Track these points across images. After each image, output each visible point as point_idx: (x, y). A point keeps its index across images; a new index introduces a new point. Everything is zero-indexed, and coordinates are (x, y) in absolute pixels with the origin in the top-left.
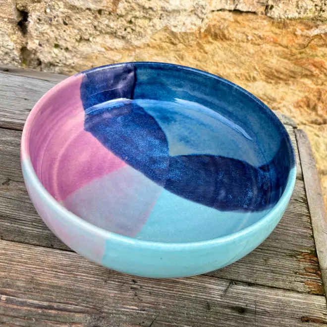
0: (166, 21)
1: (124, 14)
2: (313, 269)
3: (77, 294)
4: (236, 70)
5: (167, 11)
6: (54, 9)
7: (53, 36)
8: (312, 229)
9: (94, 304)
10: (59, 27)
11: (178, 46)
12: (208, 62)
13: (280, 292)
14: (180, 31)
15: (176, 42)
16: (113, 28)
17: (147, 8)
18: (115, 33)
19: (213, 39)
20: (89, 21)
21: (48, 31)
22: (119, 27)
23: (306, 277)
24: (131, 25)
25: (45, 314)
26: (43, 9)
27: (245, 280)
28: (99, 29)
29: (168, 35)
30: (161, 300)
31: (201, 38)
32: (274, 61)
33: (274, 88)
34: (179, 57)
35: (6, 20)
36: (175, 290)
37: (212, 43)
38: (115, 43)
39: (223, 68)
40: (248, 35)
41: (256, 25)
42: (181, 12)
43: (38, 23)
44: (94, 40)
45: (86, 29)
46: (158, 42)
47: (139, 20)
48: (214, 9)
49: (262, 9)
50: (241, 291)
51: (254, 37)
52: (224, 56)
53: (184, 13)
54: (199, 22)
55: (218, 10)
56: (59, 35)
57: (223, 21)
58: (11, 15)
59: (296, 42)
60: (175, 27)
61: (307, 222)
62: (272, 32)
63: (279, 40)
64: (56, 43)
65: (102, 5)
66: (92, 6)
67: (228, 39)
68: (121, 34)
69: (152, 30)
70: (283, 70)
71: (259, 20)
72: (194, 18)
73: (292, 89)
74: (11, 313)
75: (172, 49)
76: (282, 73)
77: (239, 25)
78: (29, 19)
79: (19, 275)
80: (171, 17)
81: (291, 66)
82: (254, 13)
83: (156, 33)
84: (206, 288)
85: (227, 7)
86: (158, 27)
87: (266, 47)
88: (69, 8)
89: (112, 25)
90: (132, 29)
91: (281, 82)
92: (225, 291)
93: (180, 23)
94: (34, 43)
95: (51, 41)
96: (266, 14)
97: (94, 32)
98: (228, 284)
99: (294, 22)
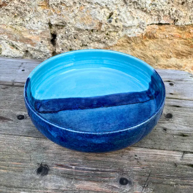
0: (125, 32)
1: (104, 30)
3: (109, 163)
4: (161, 53)
5: (125, 27)
6: (70, 31)
7: (69, 45)
9: (119, 168)
10: (72, 40)
11: (131, 44)
12: (147, 50)
14: (132, 36)
15: (130, 42)
16: (99, 38)
17: (116, 26)
18: (100, 40)
19: (149, 39)
20: (87, 36)
21: (67, 42)
22: (102, 37)
24: (108, 36)
25: (96, 174)
26: (64, 32)
27: (191, 151)
28: (92, 39)
29: (126, 39)
30: (151, 163)
31: (143, 39)
32: (180, 47)
33: (181, 61)
34: (132, 49)
35: (46, 39)
36: (157, 158)
37: (148, 41)
38: (100, 45)
39: (154, 53)
40: (166, 35)
41: (170, 30)
42: (133, 27)
43: (62, 39)
44: (90, 45)
45: (86, 40)
46: (121, 43)
47: (112, 33)
48: (149, 24)
49: (172, 22)
50: (190, 157)
51: (169, 36)
52: (155, 47)
53: (134, 27)
54: (141, 31)
55: (151, 24)
56: (72, 44)
57: (153, 29)
58: (48, 36)
59: (191, 36)
60: (130, 34)
62: (178, 32)
63: (182, 36)
64: (70, 48)
65: (94, 27)
66: (89, 28)
67: (156, 38)
68: (102, 41)
69: (118, 37)
70: (184, 51)
71: (171, 28)
72: (139, 29)
73: (190, 60)
74: (79, 174)
75: (128, 45)
76: (184, 53)
77: (161, 31)
78: (57, 38)
79: (78, 156)
80: (128, 29)
81: (189, 49)
82: (168, 24)
83: (120, 38)
84: (172, 156)
85: (155, 23)
86: (121, 35)
87: (176, 40)
88: (77, 30)
89: (98, 36)
90: (108, 38)
91: (184, 57)
92: (182, 157)
93: (132, 32)
94: (59, 49)
95: (68, 47)
96: (174, 24)
97: (89, 41)
98: (183, 154)
99: (189, 27)
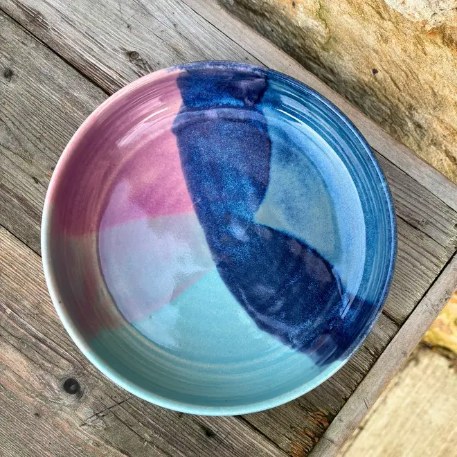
8: (353, 392)
11: (385, 22)
14: (394, 7)
19: (443, 42)
25: (37, 345)
37: (439, 47)
54: (428, 13)
61: (356, 381)
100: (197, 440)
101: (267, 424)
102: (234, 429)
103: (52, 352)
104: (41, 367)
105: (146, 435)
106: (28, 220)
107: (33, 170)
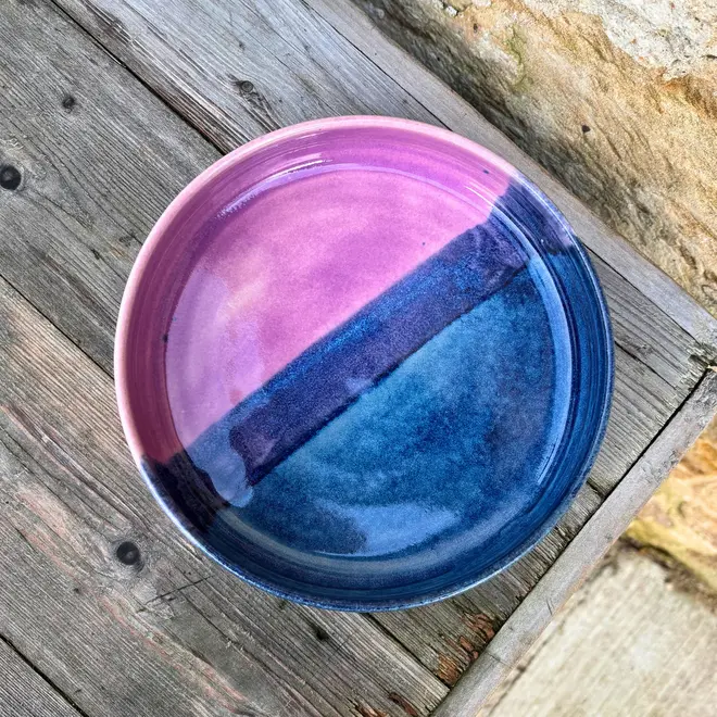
2: (473, 645)
3: (132, 487)
8: (532, 588)
9: (145, 513)
11: (606, 64)
13: (394, 646)
14: (620, 46)
19: (687, 99)
23: (451, 649)
25: (83, 491)
29: (596, 32)
34: (600, 83)
37: (680, 103)
39: (680, 156)
60: (615, 33)
61: (536, 573)
93: (627, 36)
100: (303, 644)
101: (405, 627)
102: (357, 631)
103: (104, 502)
104: (87, 522)
105: (231, 631)
106: (83, 311)
107: (93, 240)
